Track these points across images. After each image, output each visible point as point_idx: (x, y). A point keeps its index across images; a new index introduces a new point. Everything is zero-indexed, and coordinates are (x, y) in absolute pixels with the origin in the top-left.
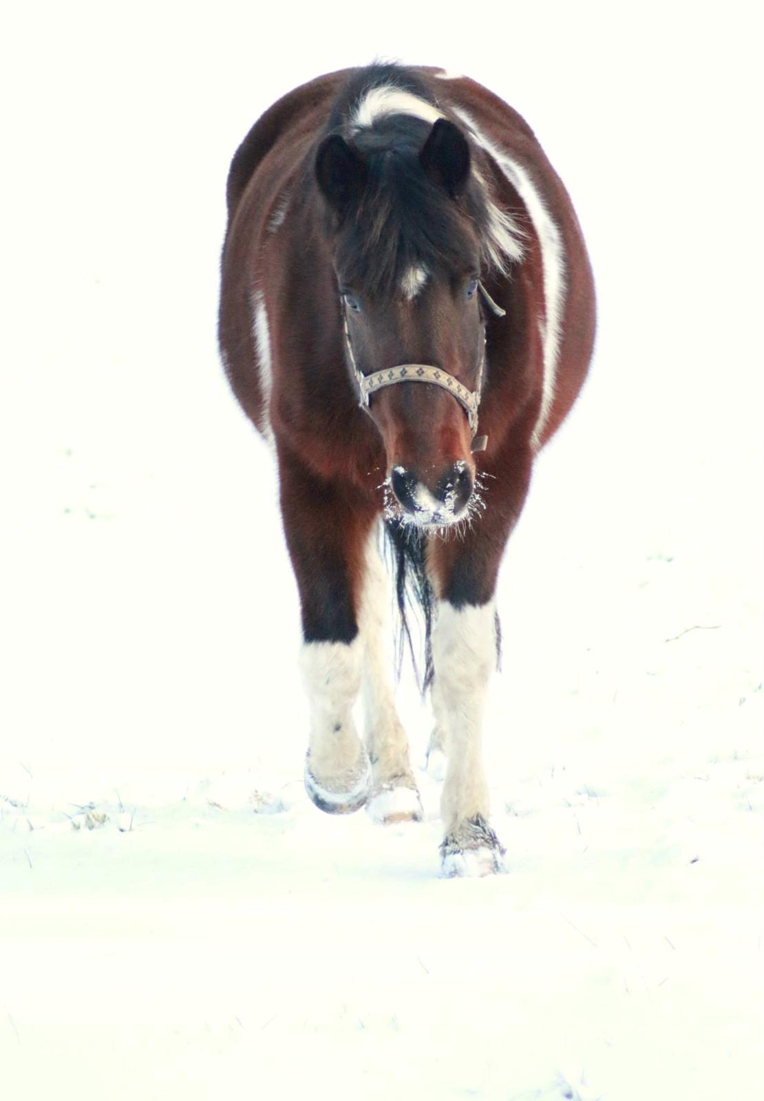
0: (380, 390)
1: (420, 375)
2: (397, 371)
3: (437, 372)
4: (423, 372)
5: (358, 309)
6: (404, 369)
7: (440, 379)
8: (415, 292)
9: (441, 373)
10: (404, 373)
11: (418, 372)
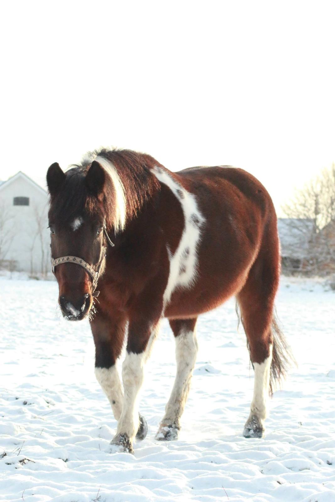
0: (59, 265)
1: (74, 260)
2: (65, 258)
3: (81, 261)
4: (75, 260)
5: (54, 233)
6: (68, 258)
7: (82, 263)
8: (77, 228)
9: (83, 261)
10: (68, 259)
11: (73, 259)
